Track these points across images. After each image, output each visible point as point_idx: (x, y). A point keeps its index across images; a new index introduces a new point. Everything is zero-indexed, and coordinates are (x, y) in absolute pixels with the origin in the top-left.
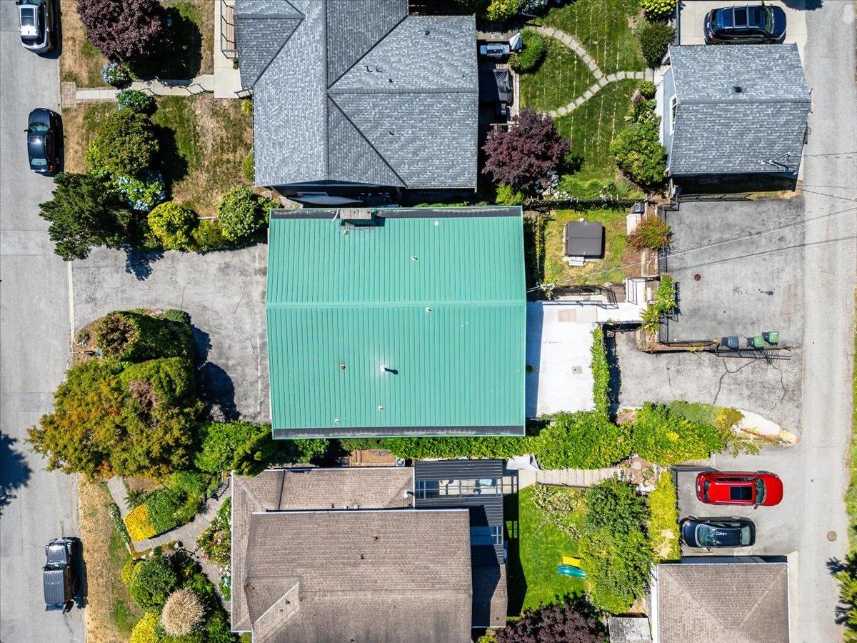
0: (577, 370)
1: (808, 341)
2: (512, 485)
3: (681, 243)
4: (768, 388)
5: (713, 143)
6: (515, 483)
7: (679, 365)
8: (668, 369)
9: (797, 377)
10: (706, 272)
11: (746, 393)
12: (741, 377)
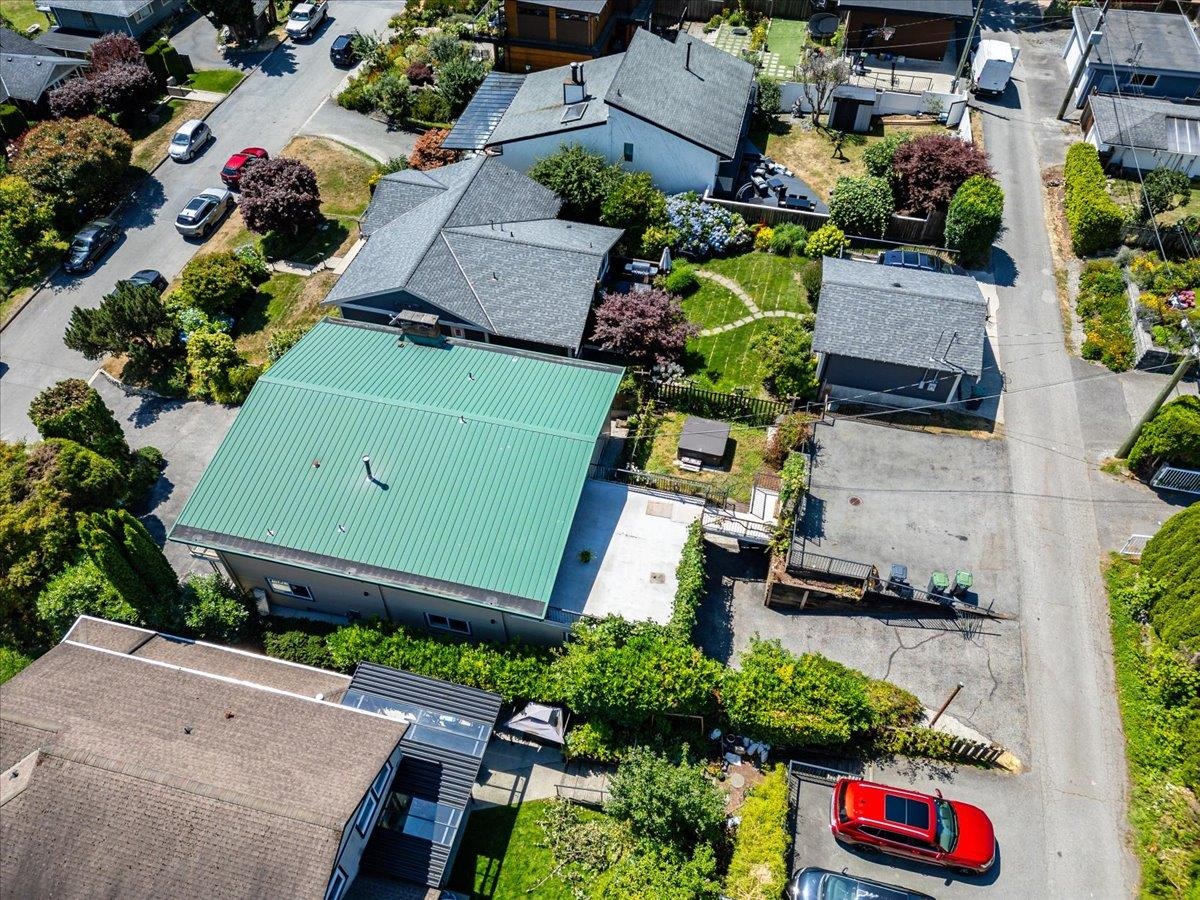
0: (658, 578)
1: (1027, 612)
2: (513, 791)
3: (834, 458)
4: (967, 674)
5: (867, 328)
6: (520, 788)
7: (827, 632)
8: (809, 637)
9: (1015, 662)
10: (867, 499)
11: (931, 680)
12: (923, 656)
